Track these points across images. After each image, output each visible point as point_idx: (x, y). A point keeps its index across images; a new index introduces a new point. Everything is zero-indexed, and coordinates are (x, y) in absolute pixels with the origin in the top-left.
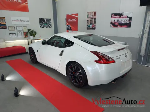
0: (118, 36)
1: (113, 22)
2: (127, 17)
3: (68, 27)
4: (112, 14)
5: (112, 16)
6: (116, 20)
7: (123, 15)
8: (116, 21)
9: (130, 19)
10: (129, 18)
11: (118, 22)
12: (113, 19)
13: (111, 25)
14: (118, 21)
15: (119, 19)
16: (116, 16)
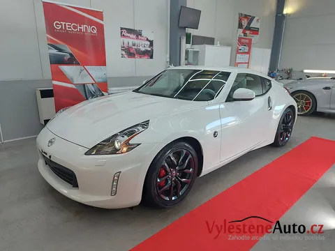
0: (138, 75)
1: (126, 45)
2: (147, 40)
3: (54, 51)
4: (122, 29)
5: (122, 32)
6: (131, 41)
7: (141, 35)
8: (131, 45)
9: (151, 43)
10: (150, 41)
11: (136, 47)
12: (126, 40)
13: (124, 53)
14: (134, 45)
15: (137, 42)
16: (129, 35)
